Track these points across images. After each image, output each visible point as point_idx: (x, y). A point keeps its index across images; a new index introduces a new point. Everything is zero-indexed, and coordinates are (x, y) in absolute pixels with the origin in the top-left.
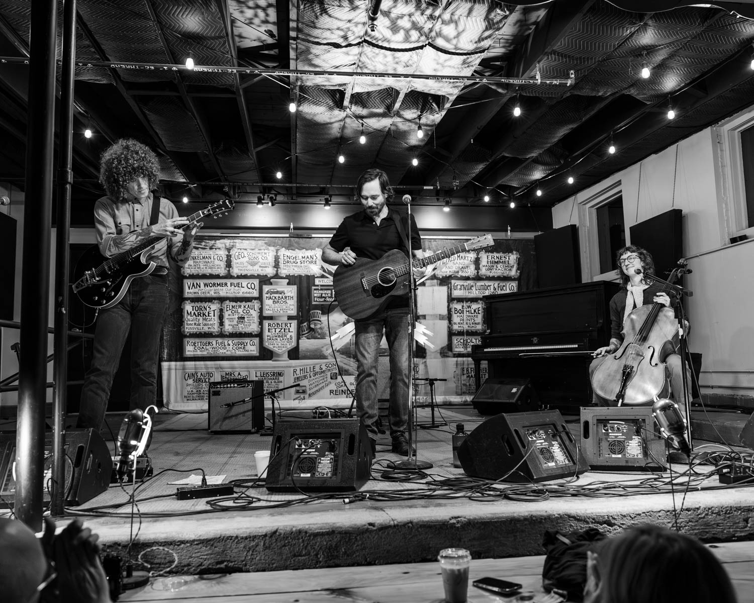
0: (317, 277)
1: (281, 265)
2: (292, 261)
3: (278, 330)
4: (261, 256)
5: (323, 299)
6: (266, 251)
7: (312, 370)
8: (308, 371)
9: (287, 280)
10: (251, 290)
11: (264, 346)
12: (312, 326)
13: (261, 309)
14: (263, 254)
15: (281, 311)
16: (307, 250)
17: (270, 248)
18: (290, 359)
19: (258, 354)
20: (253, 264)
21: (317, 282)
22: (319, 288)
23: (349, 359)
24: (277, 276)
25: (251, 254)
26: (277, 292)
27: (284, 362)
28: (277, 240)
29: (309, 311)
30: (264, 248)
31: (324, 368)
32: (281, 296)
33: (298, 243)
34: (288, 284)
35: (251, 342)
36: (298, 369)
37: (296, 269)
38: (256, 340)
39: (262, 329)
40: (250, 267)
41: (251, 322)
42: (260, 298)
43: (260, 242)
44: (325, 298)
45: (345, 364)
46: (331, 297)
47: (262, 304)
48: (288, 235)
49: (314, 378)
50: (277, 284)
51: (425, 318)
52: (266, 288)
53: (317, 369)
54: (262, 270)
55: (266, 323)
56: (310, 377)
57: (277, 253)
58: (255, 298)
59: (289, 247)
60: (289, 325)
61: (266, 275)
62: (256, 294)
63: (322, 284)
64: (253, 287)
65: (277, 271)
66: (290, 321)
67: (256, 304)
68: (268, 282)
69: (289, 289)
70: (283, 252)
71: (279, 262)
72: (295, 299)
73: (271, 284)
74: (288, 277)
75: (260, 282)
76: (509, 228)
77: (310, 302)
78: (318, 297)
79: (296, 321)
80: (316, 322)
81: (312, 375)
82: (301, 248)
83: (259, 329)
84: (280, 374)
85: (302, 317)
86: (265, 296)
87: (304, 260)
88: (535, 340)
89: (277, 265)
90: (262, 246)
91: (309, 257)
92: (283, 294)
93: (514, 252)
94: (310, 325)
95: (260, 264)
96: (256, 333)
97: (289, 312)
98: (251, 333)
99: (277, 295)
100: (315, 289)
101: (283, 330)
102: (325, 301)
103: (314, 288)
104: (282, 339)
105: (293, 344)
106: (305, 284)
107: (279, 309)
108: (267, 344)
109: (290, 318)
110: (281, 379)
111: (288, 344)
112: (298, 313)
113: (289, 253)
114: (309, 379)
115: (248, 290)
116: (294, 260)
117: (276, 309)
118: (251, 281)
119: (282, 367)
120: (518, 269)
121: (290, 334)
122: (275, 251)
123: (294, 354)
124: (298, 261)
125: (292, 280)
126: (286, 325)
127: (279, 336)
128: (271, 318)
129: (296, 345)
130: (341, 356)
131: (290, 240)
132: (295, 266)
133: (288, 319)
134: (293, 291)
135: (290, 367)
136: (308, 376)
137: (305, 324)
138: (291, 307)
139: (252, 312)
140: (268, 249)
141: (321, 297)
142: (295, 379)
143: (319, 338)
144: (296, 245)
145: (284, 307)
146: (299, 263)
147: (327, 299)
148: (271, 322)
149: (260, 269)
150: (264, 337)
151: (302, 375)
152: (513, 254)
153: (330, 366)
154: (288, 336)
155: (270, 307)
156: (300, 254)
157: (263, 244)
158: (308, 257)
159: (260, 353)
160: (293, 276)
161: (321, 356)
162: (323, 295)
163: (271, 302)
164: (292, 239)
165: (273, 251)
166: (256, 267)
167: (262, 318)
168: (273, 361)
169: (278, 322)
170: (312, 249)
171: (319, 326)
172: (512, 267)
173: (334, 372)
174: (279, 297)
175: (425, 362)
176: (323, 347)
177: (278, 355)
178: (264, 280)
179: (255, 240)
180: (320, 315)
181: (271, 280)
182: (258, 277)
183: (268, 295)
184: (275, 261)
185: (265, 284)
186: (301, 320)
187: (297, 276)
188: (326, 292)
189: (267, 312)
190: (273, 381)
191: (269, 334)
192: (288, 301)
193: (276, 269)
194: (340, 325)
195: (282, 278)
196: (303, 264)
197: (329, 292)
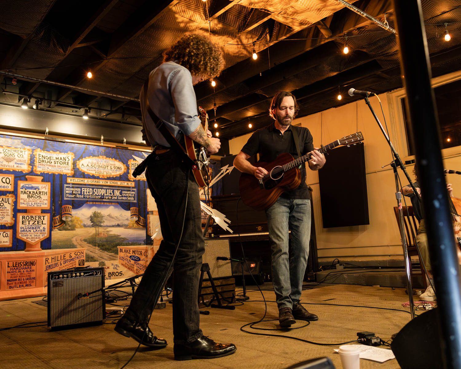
0: (69, 177)
1: (37, 164)
2: (47, 161)
3: (31, 223)
4: (17, 154)
5: (73, 196)
6: (22, 149)
7: (62, 258)
8: (59, 259)
9: (42, 178)
10: (6, 185)
11: (18, 237)
12: (64, 219)
13: (16, 203)
14: (19, 152)
15: (35, 206)
16: (60, 152)
17: (26, 147)
18: (43, 249)
19: (11, 245)
20: (9, 160)
21: (69, 180)
22: (71, 186)
23: (94, 247)
24: (32, 173)
25: (7, 151)
26: (32, 188)
27: (37, 252)
28: (33, 141)
29: (61, 206)
30: (20, 146)
31: (73, 256)
32: (35, 191)
33: (52, 145)
34: (43, 181)
35: (4, 234)
36: (50, 258)
37: (50, 168)
38: (10, 232)
39: (16, 221)
40: (5, 163)
41: (5, 214)
42: (15, 193)
43: (16, 141)
44: (76, 194)
45: (91, 252)
46: (81, 194)
47: (16, 198)
48: (43, 138)
49: (64, 265)
50: (32, 180)
51: (153, 214)
52: (21, 184)
53: (67, 257)
54: (17, 167)
55: (20, 216)
56: (61, 264)
57: (33, 152)
58: (10, 192)
59: (44, 148)
60: (42, 218)
61: (21, 172)
62: (10, 188)
63: (73, 182)
64: (8, 182)
66: (44, 214)
67: (11, 199)
68: (23, 178)
69: (44, 186)
70: (39, 153)
71: (34, 161)
72: (49, 194)
73: (26, 180)
74: (42, 174)
75: (15, 177)
77: (62, 197)
78: (70, 194)
79: (49, 215)
80: (67, 215)
81: (62, 263)
82: (55, 151)
83: (13, 222)
84: (32, 264)
85: (55, 210)
86: (20, 190)
87: (57, 160)
88: (260, 228)
89: (32, 163)
90: (19, 145)
91: (63, 159)
92: (37, 189)
94: (61, 218)
95: (15, 161)
96: (9, 225)
97: (43, 206)
98: (4, 226)
99: (31, 191)
100: (67, 187)
101: (36, 222)
102: (75, 197)
103: (65, 185)
104: (35, 230)
105: (46, 235)
106: (58, 182)
107: (33, 203)
108: (20, 235)
109: (44, 211)
110: (33, 267)
111: (41, 235)
112: (51, 207)
113: (44, 153)
114: (59, 266)
115: (3, 185)
116: (49, 160)
117: (30, 203)
118: (6, 176)
119: (35, 257)
121: (43, 226)
122: (31, 150)
123: (46, 244)
124: (53, 161)
125: (47, 177)
126: (39, 218)
127: (33, 228)
128: (25, 211)
129: (48, 236)
130: (88, 245)
131: (45, 142)
132: (50, 166)
133: (42, 212)
134: (47, 187)
135: (42, 256)
136: (59, 264)
137: (58, 217)
138: (45, 202)
139: (6, 205)
140: (24, 149)
141: (72, 194)
142: (47, 267)
143: (69, 230)
144: (51, 147)
145: (38, 201)
146: (53, 163)
147: (78, 196)
148: (25, 215)
149: (15, 166)
150: (17, 229)
151: (53, 263)
153: (79, 254)
154: (41, 228)
155: (24, 201)
156: (54, 155)
157: (20, 143)
158: (61, 159)
159: (13, 244)
160: (48, 174)
161: (71, 245)
162: (74, 192)
163: (24, 196)
164: (47, 141)
165: (29, 150)
166: (12, 164)
167: (16, 211)
168: (25, 251)
169: (32, 214)
170: (65, 152)
171: (69, 219)
173: (81, 259)
174: (33, 192)
175: (153, 248)
176: (72, 238)
177: (31, 246)
178: (19, 176)
179: (11, 138)
180: (71, 210)
181: (27, 176)
182: (14, 172)
183: (23, 190)
184: (31, 159)
185: (21, 180)
186: (54, 214)
187: (51, 174)
188: (76, 189)
189: (21, 205)
190: (25, 270)
191: (23, 226)
192: (41, 196)
193: (31, 167)
194: (88, 219)
195: (37, 175)
196: (56, 165)
197: (79, 190)
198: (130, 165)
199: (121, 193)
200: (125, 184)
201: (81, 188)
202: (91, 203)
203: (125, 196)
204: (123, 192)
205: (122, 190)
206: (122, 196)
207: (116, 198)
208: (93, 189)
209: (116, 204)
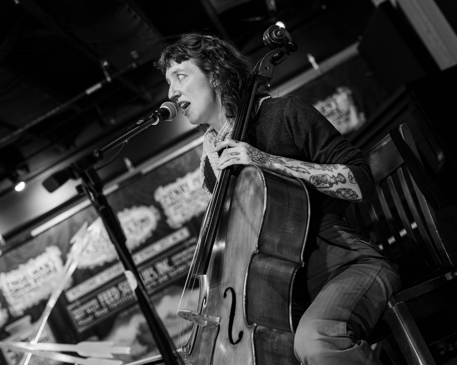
0: (68, 290)
1: (10, 300)
2: (22, 286)
5: (90, 319)
9: (27, 319)
16: (35, 258)
21: (71, 296)
22: (78, 303)
24: (12, 319)
33: (18, 255)
34: (32, 321)
37: (32, 294)
44: (93, 313)
46: (101, 308)
50: (16, 330)
63: (78, 295)
65: (9, 312)
68: (3, 335)
69: (37, 329)
70: (4, 280)
71: (6, 298)
72: (52, 338)
73: (9, 334)
74: (27, 312)
76: (312, 59)
77: (74, 331)
78: (83, 318)
82: (25, 261)
86: (8, 356)
87: (37, 275)
91: (43, 267)
93: (340, 90)
100: (73, 309)
103: (70, 308)
113: (12, 277)
120: (358, 112)
124: (31, 281)
131: (6, 259)
132: (31, 291)
141: (87, 316)
144: (16, 260)
147: (98, 314)
152: (337, 93)
158: (41, 269)
162: (89, 311)
164: (8, 255)
172: (348, 113)
181: (8, 329)
188: (89, 304)
193: (6, 310)
194: (134, 342)
195: (19, 318)
196: (39, 283)
197: (94, 302)
198: (162, 201)
199: (170, 263)
200: (169, 241)
201: (96, 297)
202: (126, 313)
203: (181, 265)
204: (174, 258)
205: (169, 257)
206: (176, 267)
207: (165, 278)
208: (116, 286)
209: (172, 288)
